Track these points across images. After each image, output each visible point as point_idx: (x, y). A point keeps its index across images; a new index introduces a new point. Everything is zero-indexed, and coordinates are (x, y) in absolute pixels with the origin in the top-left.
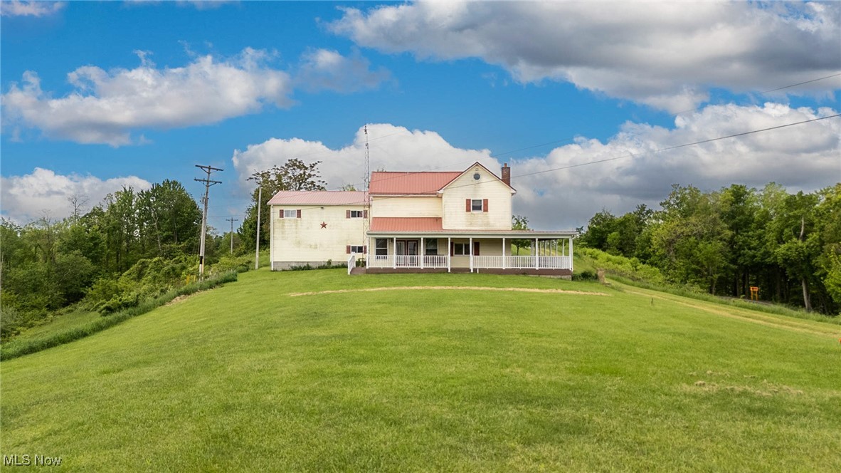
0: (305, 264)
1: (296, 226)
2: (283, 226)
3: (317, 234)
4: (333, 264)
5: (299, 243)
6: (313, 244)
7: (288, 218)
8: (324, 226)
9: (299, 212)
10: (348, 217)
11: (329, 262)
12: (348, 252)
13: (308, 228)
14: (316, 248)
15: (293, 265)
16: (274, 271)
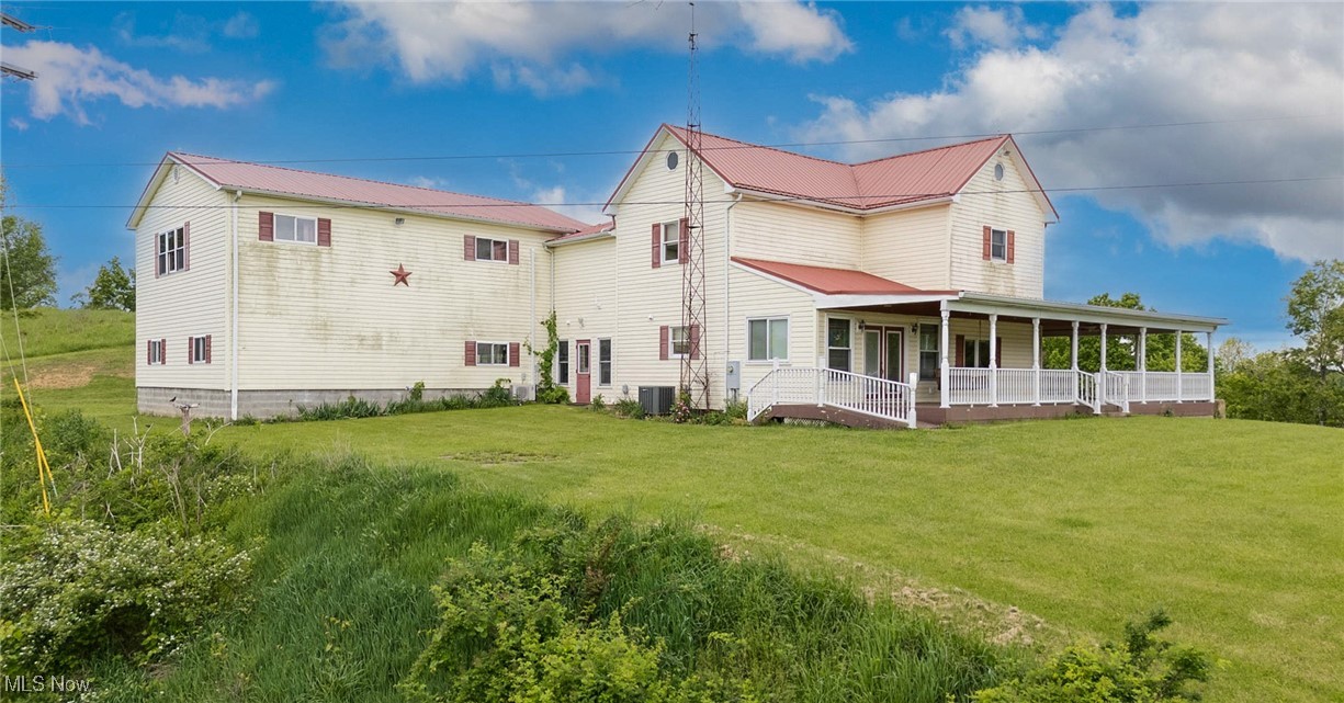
0: (344, 399)
1: (317, 271)
2: (271, 269)
3: (379, 304)
4: (426, 398)
5: (322, 329)
6: (368, 332)
7: (288, 244)
8: (401, 277)
9: (325, 225)
10: (467, 257)
11: (417, 391)
12: (470, 361)
13: (353, 282)
14: (377, 345)
15: (306, 400)
16: (238, 423)
